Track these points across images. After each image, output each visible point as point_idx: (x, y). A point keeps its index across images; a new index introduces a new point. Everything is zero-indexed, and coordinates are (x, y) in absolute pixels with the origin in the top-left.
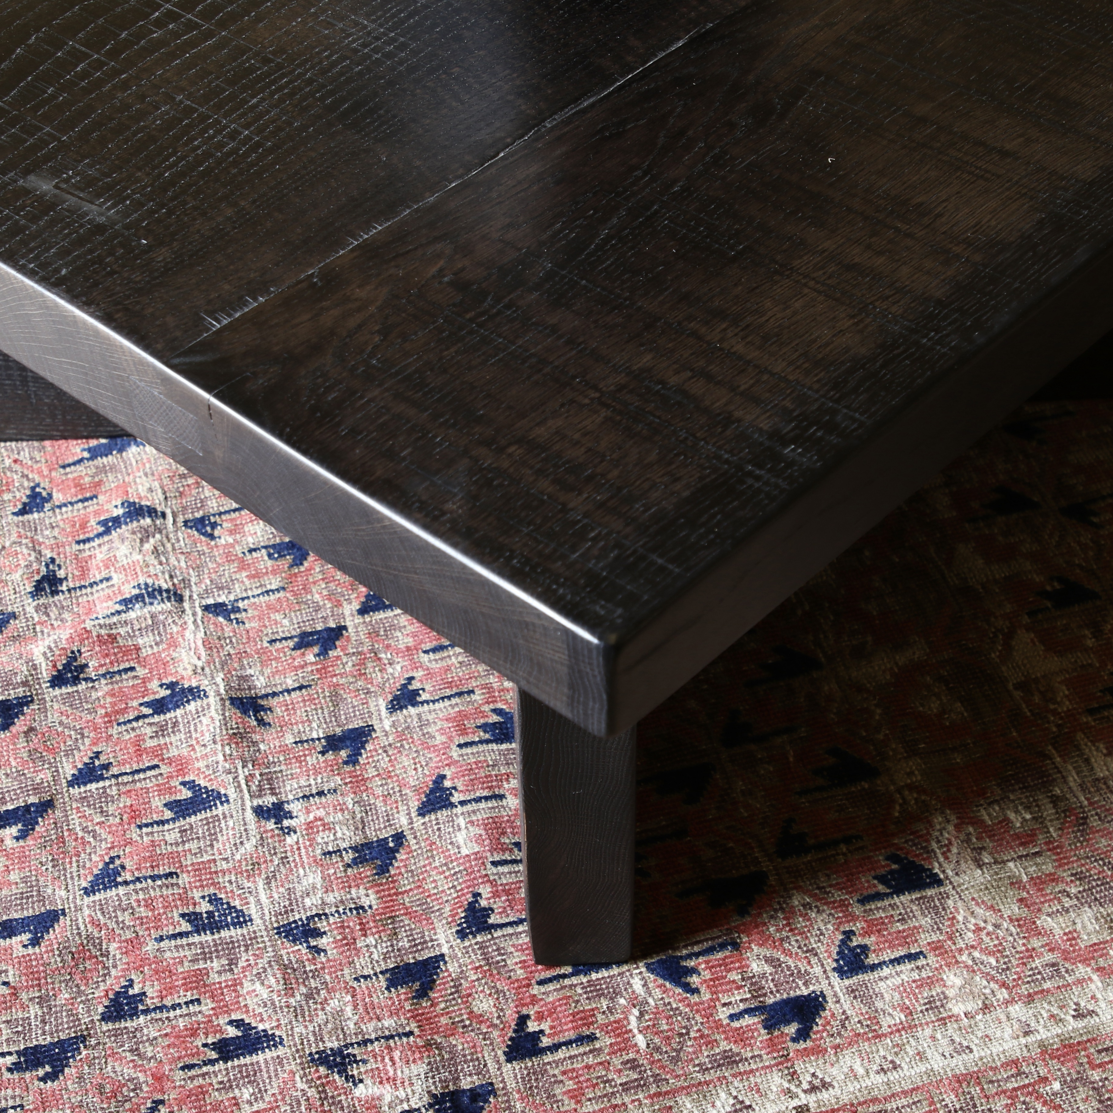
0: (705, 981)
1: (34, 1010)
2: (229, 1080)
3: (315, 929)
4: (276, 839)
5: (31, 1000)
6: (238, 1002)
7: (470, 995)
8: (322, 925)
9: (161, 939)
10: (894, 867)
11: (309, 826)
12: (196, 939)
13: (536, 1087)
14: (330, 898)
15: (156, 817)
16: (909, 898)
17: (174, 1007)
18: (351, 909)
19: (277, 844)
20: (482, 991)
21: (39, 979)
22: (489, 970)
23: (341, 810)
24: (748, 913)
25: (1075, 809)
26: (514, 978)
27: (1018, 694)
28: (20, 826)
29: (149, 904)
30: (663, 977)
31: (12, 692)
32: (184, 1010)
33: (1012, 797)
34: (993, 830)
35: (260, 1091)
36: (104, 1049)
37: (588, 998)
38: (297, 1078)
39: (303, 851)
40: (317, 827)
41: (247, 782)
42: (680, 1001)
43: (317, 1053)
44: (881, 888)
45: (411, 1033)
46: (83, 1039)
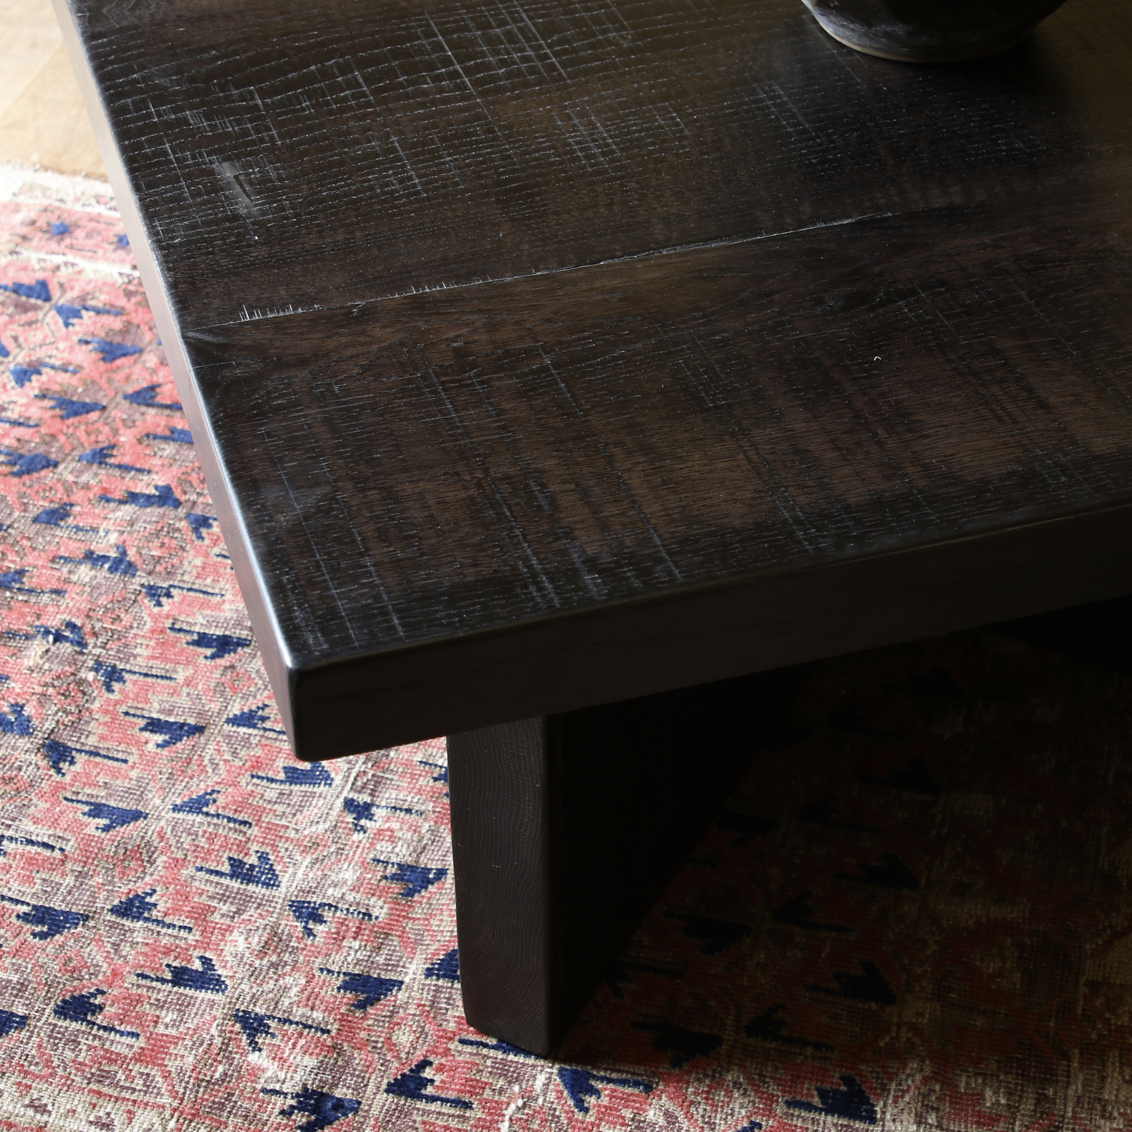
0: (599, 1106)
1: (70, 880)
2: (165, 1002)
3: (320, 915)
4: (346, 831)
5: (73, 871)
6: (218, 945)
7: (398, 1024)
8: (328, 915)
9: (200, 869)
10: (843, 1088)
11: (380, 832)
12: (226, 881)
13: (393, 1124)
14: (350, 897)
15: (271, 774)
16: (835, 1121)
17: (169, 926)
18: (359, 913)
19: (343, 836)
20: (411, 1026)
21: (88, 858)
22: (428, 1011)
23: (415, 831)
24: (680, 1067)
25: (1054, 1115)
26: (443, 1027)
27: (1083, 990)
28: (167, 737)
29: (211, 838)
30: (565, 1085)
31: (238, 631)
32: (175, 932)
33: (1002, 1077)
34: (961, 1098)
35: (182, 1020)
36: (95, 934)
37: (490, 1073)
38: (215, 1025)
39: (360, 850)
40: (385, 836)
41: (357, 775)
42: (567, 1112)
43: (243, 1011)
44: (816, 1101)
45: (328, 1032)
46: (86, 918)
